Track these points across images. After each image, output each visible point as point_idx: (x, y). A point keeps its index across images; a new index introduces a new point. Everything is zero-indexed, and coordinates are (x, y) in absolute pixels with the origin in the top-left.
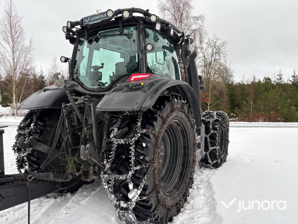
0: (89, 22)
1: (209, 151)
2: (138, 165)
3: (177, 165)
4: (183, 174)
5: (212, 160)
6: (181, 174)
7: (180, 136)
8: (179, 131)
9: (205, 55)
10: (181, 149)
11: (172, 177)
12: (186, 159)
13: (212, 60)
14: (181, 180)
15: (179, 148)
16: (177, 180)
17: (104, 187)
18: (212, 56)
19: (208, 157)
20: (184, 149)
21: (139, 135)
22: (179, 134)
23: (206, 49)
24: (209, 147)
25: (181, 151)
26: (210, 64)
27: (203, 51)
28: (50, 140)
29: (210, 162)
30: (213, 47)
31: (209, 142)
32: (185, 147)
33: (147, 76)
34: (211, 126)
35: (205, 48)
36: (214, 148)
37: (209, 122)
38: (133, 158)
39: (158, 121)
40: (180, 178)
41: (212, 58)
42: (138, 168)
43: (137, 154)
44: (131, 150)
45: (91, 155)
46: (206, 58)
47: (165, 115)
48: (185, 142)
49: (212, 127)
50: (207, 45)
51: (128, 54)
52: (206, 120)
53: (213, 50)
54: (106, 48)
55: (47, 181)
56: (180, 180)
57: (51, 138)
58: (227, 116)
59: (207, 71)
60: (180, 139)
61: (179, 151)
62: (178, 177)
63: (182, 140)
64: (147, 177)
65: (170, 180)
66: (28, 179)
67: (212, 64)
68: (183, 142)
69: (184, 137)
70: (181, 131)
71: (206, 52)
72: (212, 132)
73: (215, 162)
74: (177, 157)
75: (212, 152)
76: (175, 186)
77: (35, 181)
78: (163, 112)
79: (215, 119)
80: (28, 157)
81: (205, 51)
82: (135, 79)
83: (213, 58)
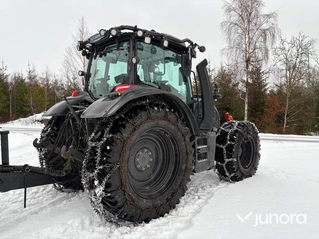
0: (93, 40)
1: (226, 163)
2: (102, 165)
3: (168, 171)
4: (172, 181)
5: (229, 173)
6: (170, 180)
7: (171, 144)
8: (169, 139)
9: (288, 56)
10: (173, 156)
11: (161, 182)
12: (177, 167)
13: (297, 62)
14: (169, 186)
15: (171, 155)
16: (165, 185)
17: (82, 182)
18: (297, 57)
19: (225, 169)
20: (175, 157)
21: (105, 139)
22: (169, 141)
23: (289, 50)
24: (225, 158)
25: (173, 159)
26: (294, 67)
27: (285, 52)
28: (63, 142)
29: (228, 174)
30: (299, 46)
31: (225, 153)
32: (176, 155)
33: (129, 87)
34: (228, 137)
35: (287, 49)
36: (230, 160)
37: (228, 132)
38: (99, 159)
39: (127, 127)
40: (168, 184)
41: (296, 59)
42: (101, 167)
43: (103, 156)
44: (97, 152)
45: (73, 155)
46: (289, 60)
47: (138, 122)
48: (177, 150)
49: (230, 137)
50: (290, 45)
51: (145, 65)
52: (226, 130)
53: (298, 50)
54: (123, 61)
55: (43, 174)
56: (167, 187)
57: (63, 141)
58: (255, 127)
59: (290, 76)
60: (172, 147)
61: (171, 159)
62: (166, 183)
63: (173, 148)
64: (109, 175)
65: (158, 185)
66: (26, 171)
67: (298, 66)
68: (175, 150)
69: (174, 145)
70: (170, 138)
71: (289, 54)
72: (229, 142)
73: (232, 175)
74: (169, 164)
75: (229, 164)
76: (160, 191)
77: (31, 173)
78: (134, 119)
79: (234, 130)
80: (45, 155)
81: (287, 52)
82: (119, 89)
83: (298, 60)
